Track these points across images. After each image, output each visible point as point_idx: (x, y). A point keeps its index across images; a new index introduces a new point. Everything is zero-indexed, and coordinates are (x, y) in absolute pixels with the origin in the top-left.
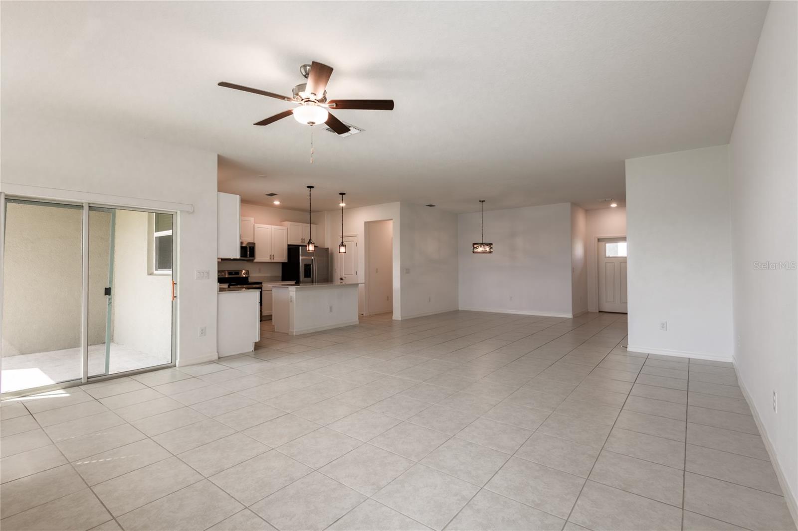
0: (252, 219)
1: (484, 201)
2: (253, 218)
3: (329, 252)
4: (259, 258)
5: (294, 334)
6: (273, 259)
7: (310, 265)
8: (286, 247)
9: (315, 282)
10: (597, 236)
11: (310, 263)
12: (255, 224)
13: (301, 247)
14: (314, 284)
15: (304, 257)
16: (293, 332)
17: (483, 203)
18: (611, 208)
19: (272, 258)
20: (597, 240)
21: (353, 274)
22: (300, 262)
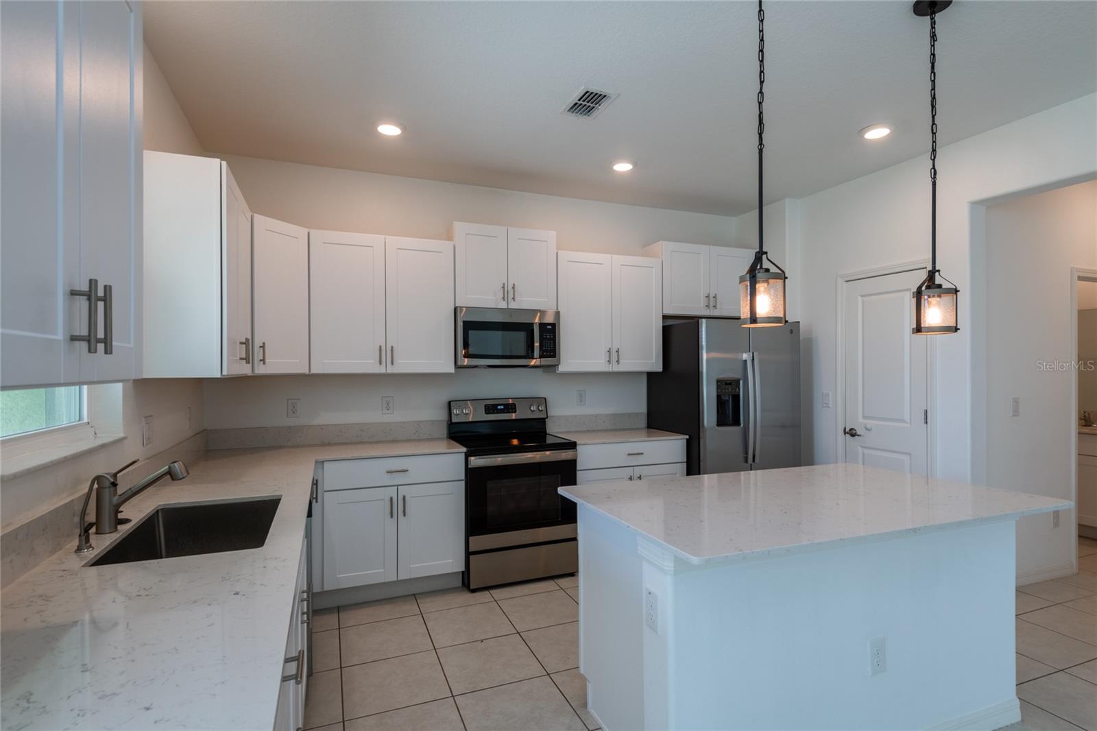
0: (552, 236)
2: (554, 233)
3: (801, 338)
4: (572, 357)
6: (618, 362)
7: (737, 381)
8: (658, 324)
11: (737, 374)
12: (560, 252)
13: (704, 323)
15: (714, 355)
19: (614, 358)
21: (908, 420)
22: (702, 372)
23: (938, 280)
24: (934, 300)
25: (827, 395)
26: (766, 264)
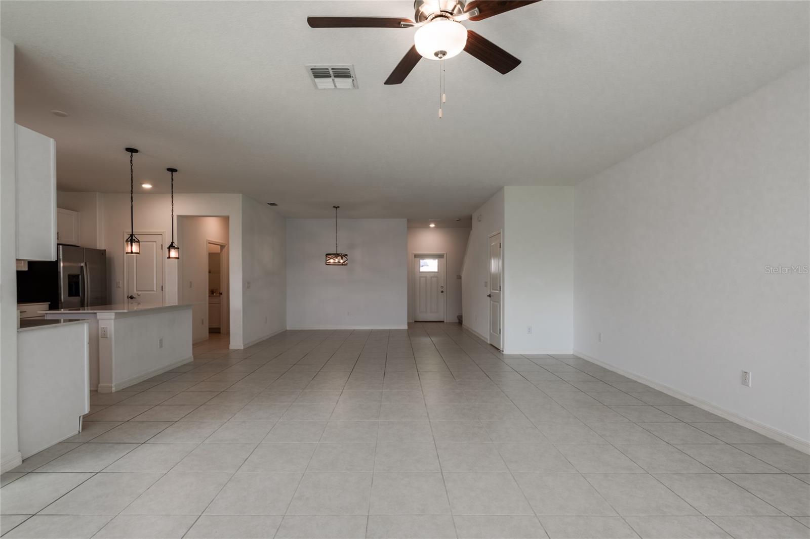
1: (339, 207)
5: (114, 389)
7: (78, 275)
9: (87, 306)
10: (415, 252)
11: (77, 272)
14: (86, 308)
15: (67, 264)
16: (111, 387)
17: (338, 209)
18: (429, 227)
20: (413, 256)
21: (155, 290)
22: (60, 272)
23: (174, 245)
24: (173, 250)
25: (119, 282)
26: (134, 238)
